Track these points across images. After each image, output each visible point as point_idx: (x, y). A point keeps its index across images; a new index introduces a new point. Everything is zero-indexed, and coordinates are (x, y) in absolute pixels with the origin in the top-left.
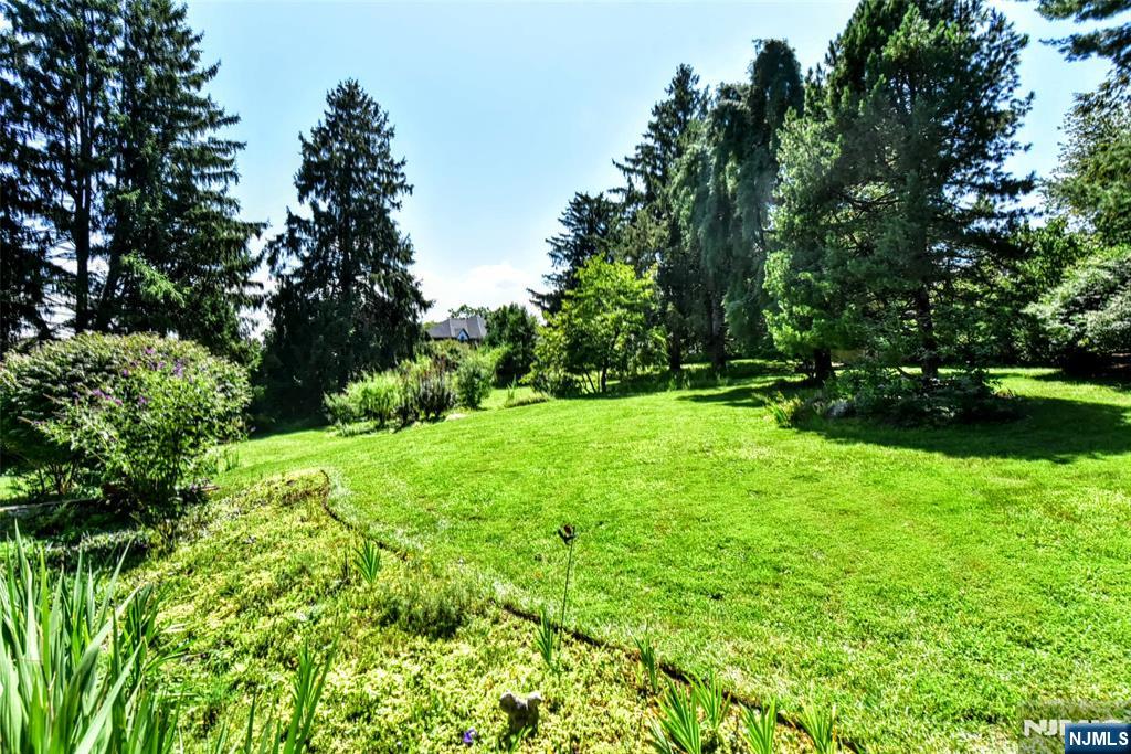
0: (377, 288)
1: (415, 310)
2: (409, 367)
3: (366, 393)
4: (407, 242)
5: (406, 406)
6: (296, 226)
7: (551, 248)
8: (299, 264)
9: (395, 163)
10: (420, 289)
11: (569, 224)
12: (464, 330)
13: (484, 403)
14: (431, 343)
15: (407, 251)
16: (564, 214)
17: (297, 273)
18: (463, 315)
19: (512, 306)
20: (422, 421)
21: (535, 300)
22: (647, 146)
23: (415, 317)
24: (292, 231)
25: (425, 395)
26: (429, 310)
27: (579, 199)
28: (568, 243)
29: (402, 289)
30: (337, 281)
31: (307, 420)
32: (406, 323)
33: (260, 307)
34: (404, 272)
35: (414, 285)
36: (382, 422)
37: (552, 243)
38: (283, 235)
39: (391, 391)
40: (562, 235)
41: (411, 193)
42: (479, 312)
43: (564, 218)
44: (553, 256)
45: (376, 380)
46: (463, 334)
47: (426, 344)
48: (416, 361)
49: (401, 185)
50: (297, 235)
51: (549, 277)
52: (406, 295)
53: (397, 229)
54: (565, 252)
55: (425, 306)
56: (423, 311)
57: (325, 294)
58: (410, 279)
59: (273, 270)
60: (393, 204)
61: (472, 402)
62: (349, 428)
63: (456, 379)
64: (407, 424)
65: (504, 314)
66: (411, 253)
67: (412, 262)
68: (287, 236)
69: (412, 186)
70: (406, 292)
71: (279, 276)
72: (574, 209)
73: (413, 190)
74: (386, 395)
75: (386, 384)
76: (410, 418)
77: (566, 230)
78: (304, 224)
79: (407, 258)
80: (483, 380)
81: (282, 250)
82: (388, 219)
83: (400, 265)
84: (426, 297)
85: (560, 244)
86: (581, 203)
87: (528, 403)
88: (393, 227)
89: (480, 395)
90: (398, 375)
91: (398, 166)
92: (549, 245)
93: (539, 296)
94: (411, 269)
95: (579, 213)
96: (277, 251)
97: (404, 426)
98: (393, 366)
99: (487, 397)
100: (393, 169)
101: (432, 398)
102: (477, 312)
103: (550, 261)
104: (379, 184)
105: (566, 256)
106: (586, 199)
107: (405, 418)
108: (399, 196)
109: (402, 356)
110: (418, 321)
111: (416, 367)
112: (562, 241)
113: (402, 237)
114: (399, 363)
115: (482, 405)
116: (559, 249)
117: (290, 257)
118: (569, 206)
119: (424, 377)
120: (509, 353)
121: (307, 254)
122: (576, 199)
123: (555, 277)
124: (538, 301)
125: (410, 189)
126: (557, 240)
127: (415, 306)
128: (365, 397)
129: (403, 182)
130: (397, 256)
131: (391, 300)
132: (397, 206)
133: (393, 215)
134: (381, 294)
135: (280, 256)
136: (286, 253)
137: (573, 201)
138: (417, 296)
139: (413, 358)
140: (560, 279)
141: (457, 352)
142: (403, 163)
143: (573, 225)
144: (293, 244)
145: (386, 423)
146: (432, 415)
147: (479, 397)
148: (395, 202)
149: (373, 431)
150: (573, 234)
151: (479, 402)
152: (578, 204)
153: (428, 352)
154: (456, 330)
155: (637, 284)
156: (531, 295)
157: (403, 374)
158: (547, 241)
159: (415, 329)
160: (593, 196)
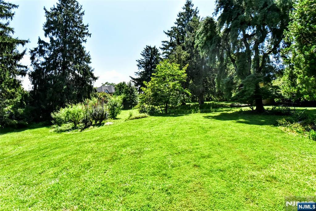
0: (76, 72)
1: (91, 80)
2: (88, 102)
3: (68, 113)
4: (88, 55)
5: (87, 119)
6: (42, 45)
7: (138, 63)
8: (44, 60)
9: (85, 25)
10: (93, 72)
11: (144, 56)
12: (107, 90)
13: (118, 116)
14: (96, 93)
15: (88, 58)
16: (142, 52)
17: (43, 64)
18: (106, 85)
19: (123, 82)
20: (94, 125)
21: (132, 80)
22: (175, 28)
23: (91, 83)
24: (41, 47)
25: (95, 114)
26: (96, 80)
27: (147, 47)
28: (143, 62)
29: (86, 72)
30: (60, 68)
31: (44, 122)
32: (87, 85)
33: (25, 76)
34: (87, 66)
35: (91, 71)
36: (75, 125)
37: (138, 62)
38: (37, 48)
39: (80, 112)
40: (141, 59)
41: (90, 37)
42: (112, 84)
43: (142, 53)
44: (138, 66)
45: (73, 107)
46: (107, 91)
47: (95, 93)
48: (91, 99)
49: (87, 33)
50: (43, 49)
51: (137, 73)
52: (88, 74)
53: (85, 50)
54: (143, 65)
55: (95, 79)
56: (94, 81)
57: (56, 73)
58: (89, 69)
59: (33, 61)
60: (84, 41)
61: (113, 116)
62: (60, 128)
63: (108, 107)
64: (87, 127)
65: (121, 85)
66: (90, 59)
67: (90, 63)
68: (39, 48)
69: (91, 34)
70: (88, 73)
71: (35, 64)
72: (146, 51)
73: (91, 36)
74: (77, 114)
75: (78, 108)
76: (88, 124)
77: (143, 58)
78: (46, 44)
79: (88, 61)
80: (118, 107)
81: (37, 54)
82: (81, 46)
83: (85, 63)
84: (95, 76)
85: (141, 62)
86: (148, 49)
87: (140, 118)
88: (83, 49)
89: (117, 113)
90: (83, 105)
91: (85, 26)
92: (137, 62)
93: (133, 79)
94: (89, 65)
95: (147, 52)
96: (35, 54)
97: (85, 128)
98: (82, 101)
99: (119, 114)
100: (84, 28)
101: (98, 115)
102: (111, 84)
103: (137, 67)
104: (78, 32)
105: (143, 66)
106: (150, 47)
107: (86, 124)
108: (86, 37)
109: (85, 97)
110: (92, 84)
111: (91, 102)
112: (142, 61)
113: (87, 52)
114: (84, 99)
115: (117, 117)
116: (140, 64)
117: (40, 57)
118: (144, 50)
119: (95, 106)
120: (125, 97)
121: (48, 57)
122: (146, 48)
123: (139, 73)
124: (133, 80)
125: (90, 35)
126: (140, 61)
127: (91, 79)
128: (68, 115)
129: (88, 32)
130: (84, 60)
131: (81, 76)
132: (85, 41)
133: (83, 44)
134: (78, 74)
135: (36, 56)
136: (38, 55)
137: (145, 48)
138: (92, 75)
139: (90, 98)
140: (140, 74)
141: (106, 97)
142: (87, 26)
143: (145, 56)
144: (42, 53)
145: (77, 125)
146: (98, 122)
147: (116, 114)
148: (84, 40)
149: (71, 130)
150: (145, 59)
151: (116, 116)
152: (147, 49)
153: (96, 96)
154: (104, 90)
155: (180, 72)
156: (131, 78)
157: (86, 104)
158: (136, 61)
159: (91, 87)
160: (152, 47)
